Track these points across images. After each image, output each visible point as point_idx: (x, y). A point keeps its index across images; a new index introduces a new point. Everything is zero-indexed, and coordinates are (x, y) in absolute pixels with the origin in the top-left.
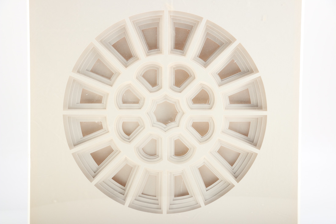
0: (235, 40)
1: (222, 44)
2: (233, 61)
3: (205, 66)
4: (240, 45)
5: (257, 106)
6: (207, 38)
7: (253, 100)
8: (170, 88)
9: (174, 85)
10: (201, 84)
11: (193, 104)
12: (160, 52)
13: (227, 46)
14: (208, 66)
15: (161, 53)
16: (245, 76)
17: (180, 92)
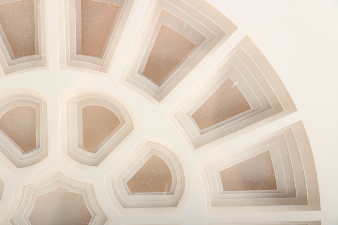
0: (233, 28)
1: (201, 40)
2: (229, 83)
3: (159, 97)
4: (246, 41)
5: (292, 194)
6: (163, 26)
7: (282, 181)
8: (70, 154)
9: (79, 146)
10: (149, 142)
11: (129, 194)
12: (41, 63)
13: (215, 44)
14: (166, 98)
15: (44, 65)
16: (260, 119)
17: (96, 164)
